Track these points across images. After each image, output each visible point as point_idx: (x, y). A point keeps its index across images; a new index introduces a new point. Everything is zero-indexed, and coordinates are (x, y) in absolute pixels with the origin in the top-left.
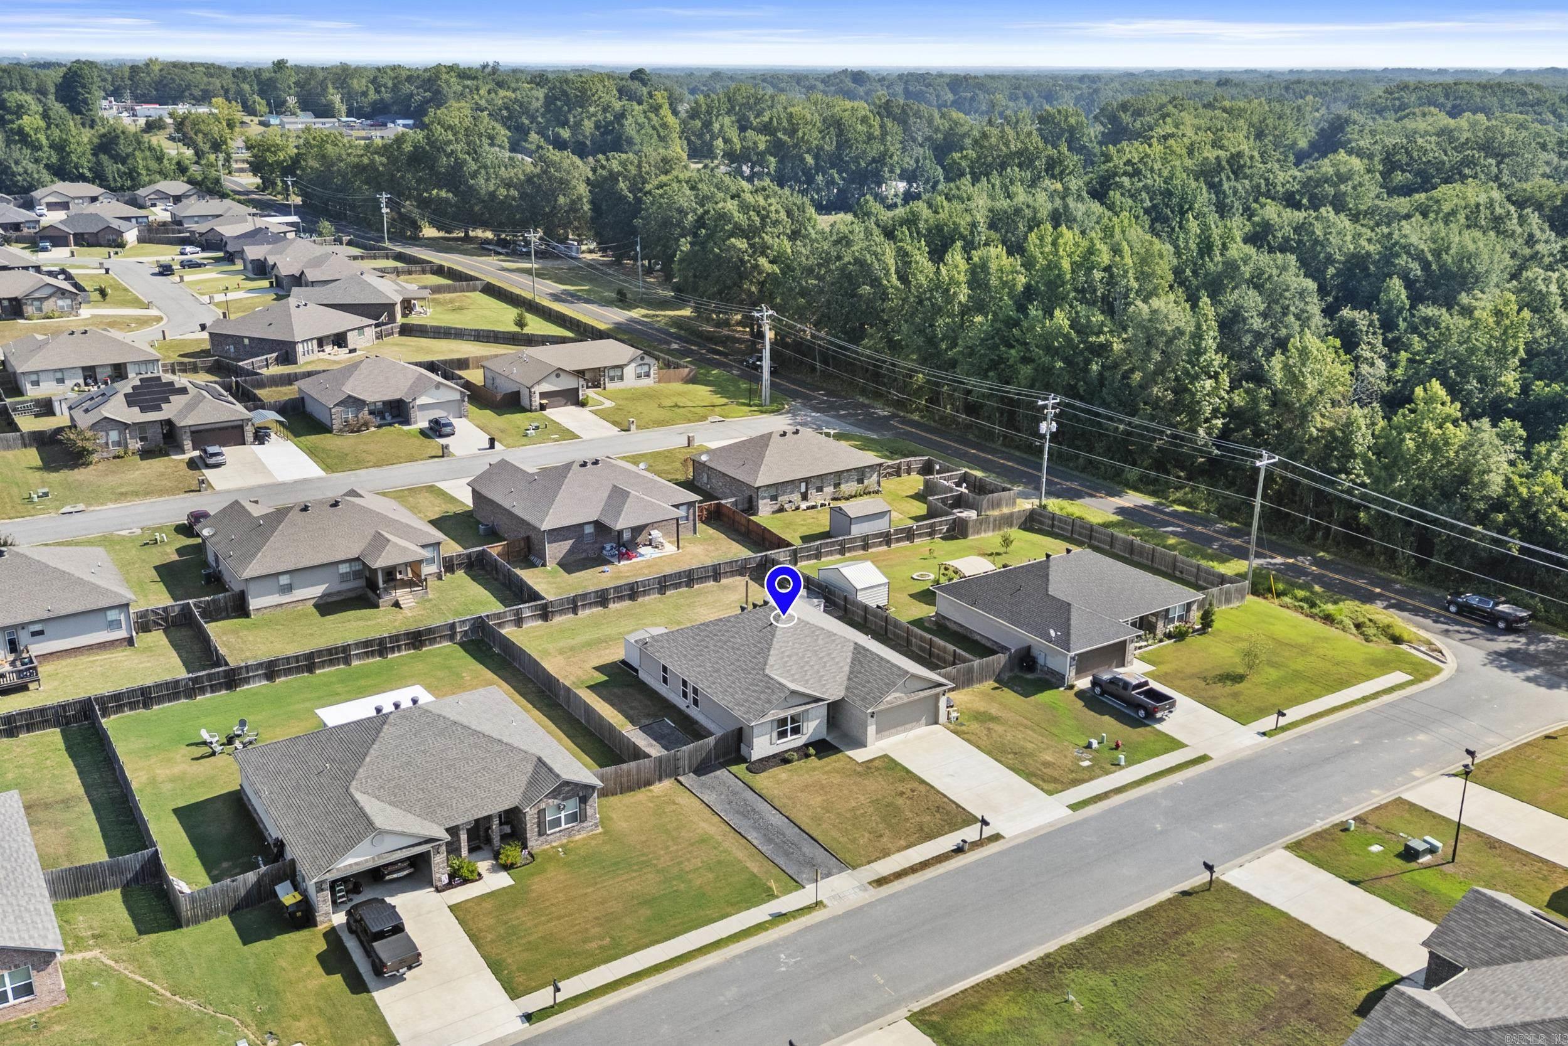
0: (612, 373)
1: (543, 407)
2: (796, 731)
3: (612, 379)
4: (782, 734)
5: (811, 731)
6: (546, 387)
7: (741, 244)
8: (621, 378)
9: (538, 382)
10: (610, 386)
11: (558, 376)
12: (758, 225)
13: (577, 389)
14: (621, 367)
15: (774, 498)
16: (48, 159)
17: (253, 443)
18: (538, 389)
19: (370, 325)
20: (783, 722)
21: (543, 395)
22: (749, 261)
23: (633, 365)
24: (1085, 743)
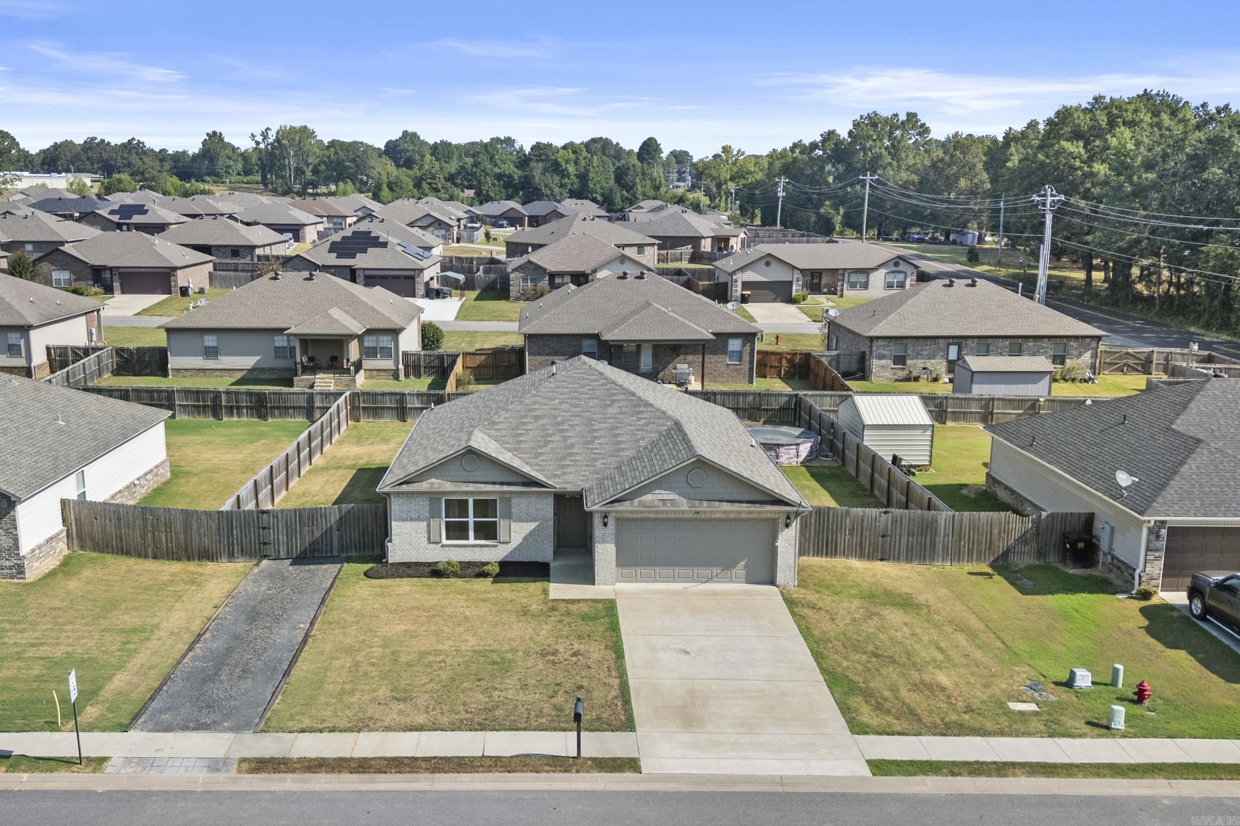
0: (854, 278)
1: (744, 299)
2: (487, 531)
3: (853, 286)
4: (457, 531)
5: (517, 539)
6: (751, 276)
7: (1076, 148)
8: (865, 286)
9: (742, 269)
10: (849, 293)
11: (768, 264)
12: (1104, 125)
13: (791, 283)
14: (866, 271)
15: (900, 360)
16: (572, 185)
17: (423, 297)
18: (741, 277)
19: (652, 245)
20: (457, 506)
21: (746, 285)
22: (1080, 168)
23: (883, 271)
24: (1064, 677)
